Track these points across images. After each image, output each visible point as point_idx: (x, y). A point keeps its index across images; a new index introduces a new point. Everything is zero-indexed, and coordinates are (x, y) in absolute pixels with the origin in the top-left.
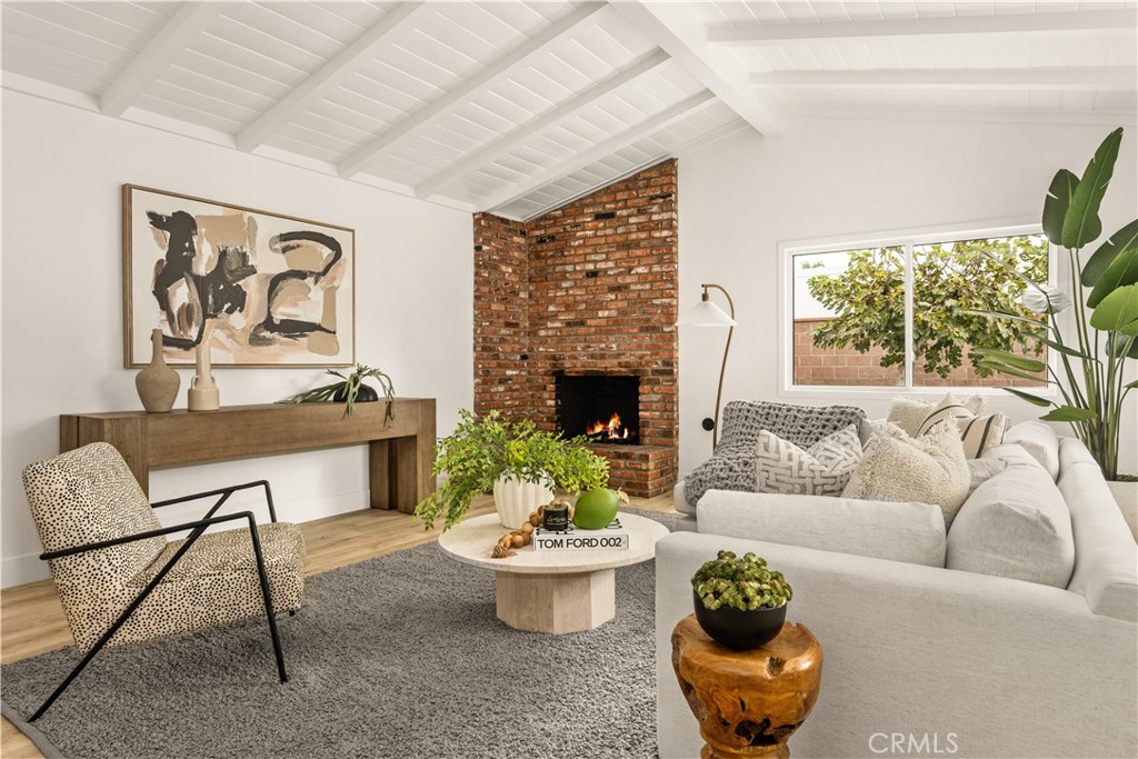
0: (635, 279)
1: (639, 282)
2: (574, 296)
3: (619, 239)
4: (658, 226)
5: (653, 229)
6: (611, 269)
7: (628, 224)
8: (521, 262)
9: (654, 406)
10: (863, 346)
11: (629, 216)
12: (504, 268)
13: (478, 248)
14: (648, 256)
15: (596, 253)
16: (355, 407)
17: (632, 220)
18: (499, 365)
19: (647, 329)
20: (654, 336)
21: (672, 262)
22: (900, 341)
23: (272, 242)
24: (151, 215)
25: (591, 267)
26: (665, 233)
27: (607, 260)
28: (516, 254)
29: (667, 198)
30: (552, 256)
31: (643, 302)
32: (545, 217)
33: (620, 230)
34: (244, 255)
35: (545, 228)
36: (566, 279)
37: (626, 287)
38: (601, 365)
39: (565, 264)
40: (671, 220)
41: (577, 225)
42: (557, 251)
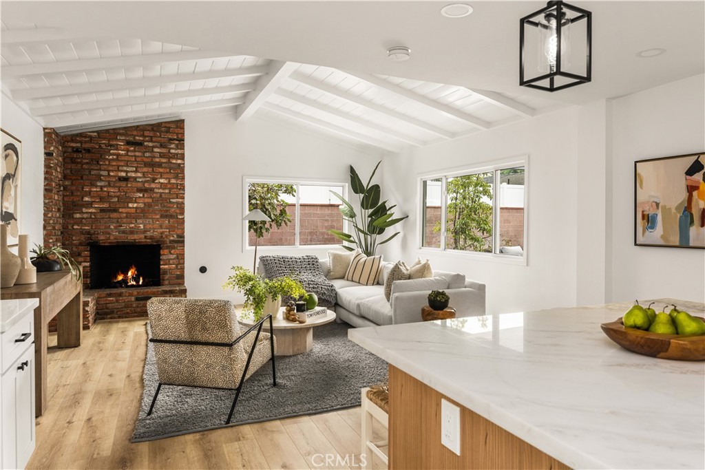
0: (158, 186)
1: (161, 188)
2: (108, 192)
3: (145, 160)
4: (176, 156)
5: (169, 158)
6: (140, 177)
7: (152, 151)
8: (61, 164)
9: (171, 262)
14: (167, 173)
15: (127, 166)
17: (156, 150)
19: (166, 216)
20: (171, 220)
25: (123, 174)
26: (179, 161)
27: (136, 171)
29: (180, 141)
30: (87, 163)
31: (162, 199)
32: (81, 135)
33: (147, 154)
35: (81, 142)
36: (101, 180)
37: (152, 190)
38: (131, 238)
39: (100, 170)
40: (183, 154)
41: (111, 146)
42: (92, 160)
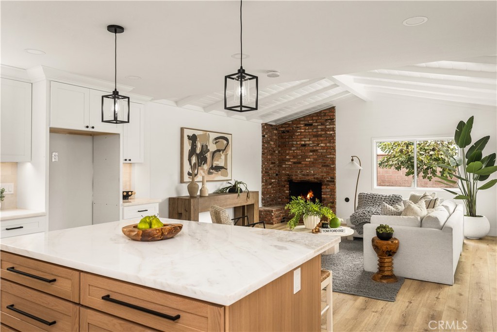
0: (320, 148)
1: (322, 149)
2: (297, 153)
3: (314, 133)
4: (329, 130)
5: (326, 131)
6: (311, 144)
7: (317, 128)
8: (276, 140)
9: (327, 193)
10: (398, 168)
11: (318, 125)
12: (271, 143)
13: (263, 136)
14: (325, 140)
15: (305, 138)
16: (240, 194)
17: (319, 127)
18: (270, 178)
19: (325, 166)
20: (327, 168)
21: (334, 142)
22: (413, 166)
23: (213, 141)
24: (188, 136)
25: (303, 143)
26: (331, 132)
27: (309, 141)
28: (275, 137)
29: (332, 120)
30: (288, 138)
31: (323, 156)
32: (285, 124)
33: (315, 130)
34: (207, 146)
35: (285, 127)
36: (293, 147)
37: (317, 150)
38: (307, 178)
39: (293, 141)
40: (334, 128)
41: (298, 127)
42: (290, 136)
